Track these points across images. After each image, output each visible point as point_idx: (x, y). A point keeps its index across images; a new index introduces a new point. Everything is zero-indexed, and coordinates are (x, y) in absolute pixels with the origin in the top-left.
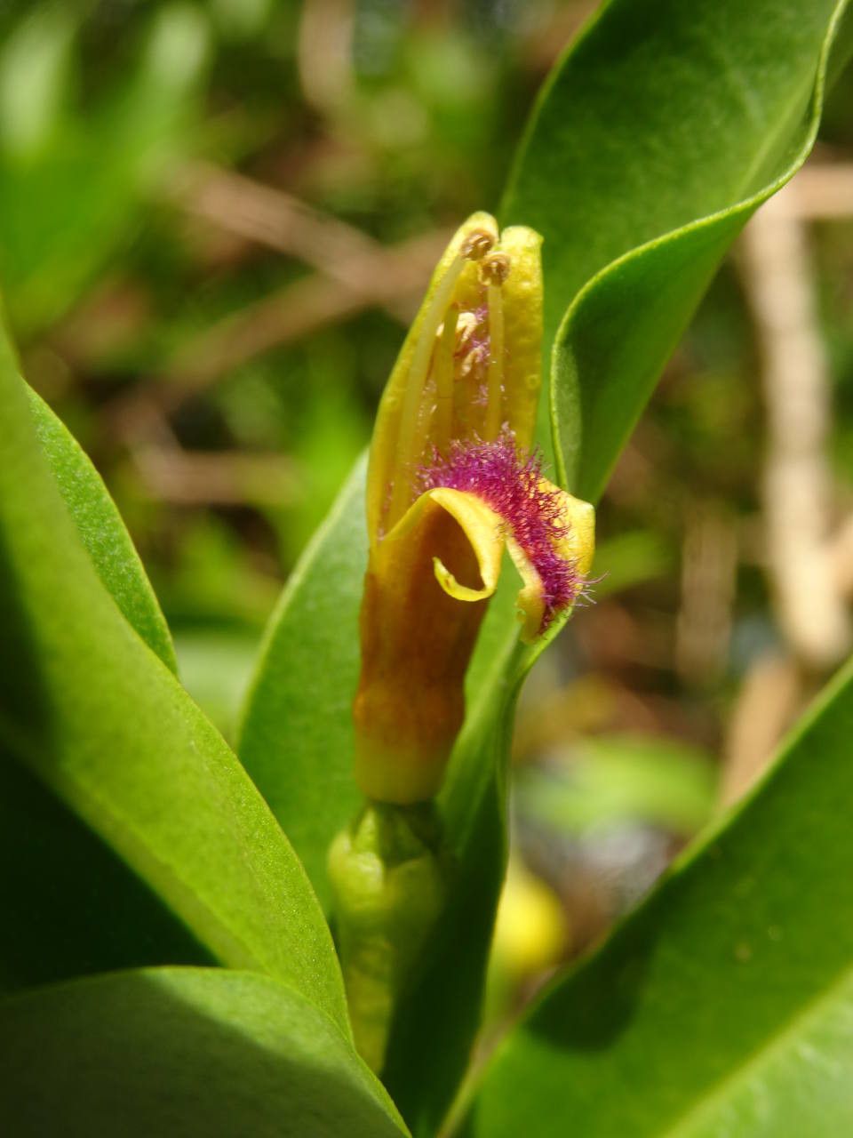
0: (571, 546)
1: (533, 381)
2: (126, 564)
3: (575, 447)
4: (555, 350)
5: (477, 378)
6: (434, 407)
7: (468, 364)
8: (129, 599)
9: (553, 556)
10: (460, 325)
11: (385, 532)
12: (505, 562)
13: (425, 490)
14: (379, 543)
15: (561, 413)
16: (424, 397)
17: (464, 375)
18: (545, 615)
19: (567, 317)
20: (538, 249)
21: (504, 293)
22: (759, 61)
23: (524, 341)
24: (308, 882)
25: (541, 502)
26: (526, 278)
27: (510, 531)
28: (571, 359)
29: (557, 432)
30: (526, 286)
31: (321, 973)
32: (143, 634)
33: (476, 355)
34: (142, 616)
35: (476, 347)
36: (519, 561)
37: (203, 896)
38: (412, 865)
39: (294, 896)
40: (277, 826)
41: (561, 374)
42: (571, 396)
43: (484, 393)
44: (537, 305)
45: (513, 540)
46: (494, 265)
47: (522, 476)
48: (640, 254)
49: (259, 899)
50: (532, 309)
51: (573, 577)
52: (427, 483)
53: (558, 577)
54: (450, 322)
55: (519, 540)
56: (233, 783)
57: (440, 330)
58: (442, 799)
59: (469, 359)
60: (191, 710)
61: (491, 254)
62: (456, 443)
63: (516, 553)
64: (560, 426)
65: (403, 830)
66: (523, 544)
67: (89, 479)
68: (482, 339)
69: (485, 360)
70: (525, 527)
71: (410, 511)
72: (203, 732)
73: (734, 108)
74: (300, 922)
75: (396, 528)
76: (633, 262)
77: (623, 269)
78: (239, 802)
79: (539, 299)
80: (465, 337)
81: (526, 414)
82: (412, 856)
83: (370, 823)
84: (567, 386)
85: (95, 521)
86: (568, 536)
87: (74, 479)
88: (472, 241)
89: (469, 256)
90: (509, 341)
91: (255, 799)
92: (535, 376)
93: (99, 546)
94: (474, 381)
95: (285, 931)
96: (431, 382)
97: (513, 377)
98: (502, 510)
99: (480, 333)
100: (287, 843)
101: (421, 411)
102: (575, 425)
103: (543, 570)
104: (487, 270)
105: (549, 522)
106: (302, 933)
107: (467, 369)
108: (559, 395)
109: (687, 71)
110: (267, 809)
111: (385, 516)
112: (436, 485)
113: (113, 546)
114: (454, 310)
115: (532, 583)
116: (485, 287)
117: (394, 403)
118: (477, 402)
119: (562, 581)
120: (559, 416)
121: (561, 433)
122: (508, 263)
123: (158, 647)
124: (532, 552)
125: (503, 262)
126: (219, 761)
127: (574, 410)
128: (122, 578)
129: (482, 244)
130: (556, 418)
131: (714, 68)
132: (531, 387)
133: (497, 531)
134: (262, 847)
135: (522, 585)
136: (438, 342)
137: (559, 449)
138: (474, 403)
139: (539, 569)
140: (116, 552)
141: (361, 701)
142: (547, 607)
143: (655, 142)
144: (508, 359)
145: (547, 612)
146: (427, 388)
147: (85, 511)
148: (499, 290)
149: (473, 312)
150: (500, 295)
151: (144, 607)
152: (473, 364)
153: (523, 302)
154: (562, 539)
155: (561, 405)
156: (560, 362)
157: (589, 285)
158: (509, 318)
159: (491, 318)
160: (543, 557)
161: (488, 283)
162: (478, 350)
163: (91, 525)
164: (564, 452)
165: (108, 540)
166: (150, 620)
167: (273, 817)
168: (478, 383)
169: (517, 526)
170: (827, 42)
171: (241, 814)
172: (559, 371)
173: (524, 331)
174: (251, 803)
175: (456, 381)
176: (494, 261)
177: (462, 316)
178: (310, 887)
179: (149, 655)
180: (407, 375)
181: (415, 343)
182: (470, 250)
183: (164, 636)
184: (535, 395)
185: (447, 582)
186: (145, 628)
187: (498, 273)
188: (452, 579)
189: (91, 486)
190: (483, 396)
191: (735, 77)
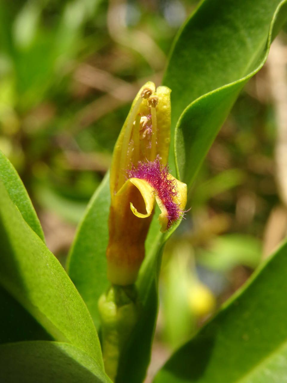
0: (178, 199)
1: (167, 140)
2: (26, 202)
3: (183, 163)
4: (176, 130)
5: (148, 139)
6: (133, 149)
7: (145, 134)
8: (26, 214)
9: (172, 202)
10: (141, 121)
11: (116, 192)
12: (155, 205)
13: (129, 178)
14: (114, 196)
15: (178, 151)
16: (129, 146)
17: (143, 138)
18: (168, 223)
19: (180, 118)
20: (170, 94)
21: (157, 110)
22: (251, 27)
23: (164, 126)
24: (88, 312)
25: (168, 183)
26: (165, 104)
27: (157, 193)
28: (182, 133)
29: (176, 159)
30: (165, 107)
31: (92, 343)
32: (31, 226)
33: (147, 131)
34: (31, 219)
35: (148, 128)
36: (160, 204)
37: (49, 317)
38: (126, 307)
39: (83, 317)
40: (78, 293)
41: (178, 138)
42: (182, 146)
43: (151, 144)
44: (169, 114)
45: (158, 196)
46: (153, 100)
47: (162, 174)
48: (206, 97)
49: (70, 318)
50: (167, 115)
51: (178, 210)
52: (130, 176)
53: (173, 210)
54: (138, 120)
55: (160, 197)
56: (63, 278)
57: (134, 123)
58: (138, 284)
59: (145, 132)
60: (48, 253)
61: (151, 97)
62: (140, 162)
63: (159, 202)
64: (177, 156)
65: (123, 294)
66: (161, 198)
67: (13, 173)
68: (149, 126)
69: (151, 133)
70: (162, 192)
71: (124, 186)
72: (52, 260)
73: (243, 44)
74: (85, 326)
75: (120, 191)
76: (203, 99)
77: (200, 102)
78: (65, 285)
79: (169, 111)
80: (144, 125)
81: (165, 152)
82: (126, 303)
83: (112, 292)
84: (180, 142)
85: (15, 187)
86: (178, 195)
87: (7, 172)
88: (144, 92)
89: (143, 97)
90: (159, 126)
91: (70, 284)
92: (169, 139)
93: (16, 196)
94: (147, 140)
95: (79, 329)
96: (132, 140)
97: (160, 139)
98: (155, 186)
99: (149, 123)
100: (81, 299)
101: (128, 151)
102: (183, 156)
103: (168, 207)
104: (150, 102)
105: (170, 190)
106: (86, 330)
107: (144, 136)
108: (177, 145)
109: (226, 31)
110: (74, 287)
111: (117, 186)
112: (133, 177)
113: (21, 195)
114: (139, 116)
115: (164, 212)
116: (150, 107)
117: (119, 148)
118: (148, 147)
119: (174, 211)
120: (177, 153)
121: (178, 159)
122: (158, 99)
123: (37, 230)
124: (164, 201)
125: (156, 99)
126: (58, 270)
127: (183, 151)
128: (24, 206)
129: (148, 93)
130: (176, 154)
131: (236, 30)
132: (167, 142)
133: (152, 194)
134: (72, 300)
135: (161, 212)
136: (134, 127)
137: (177, 165)
138: (147, 148)
139: (166, 207)
140: (22, 197)
141: (109, 250)
142: (169, 220)
143: (215, 55)
144: (159, 132)
145: (169, 222)
146: (131, 143)
147: (11, 184)
148: (155, 109)
149: (147, 116)
150: (155, 111)
151: (32, 216)
152: (147, 134)
153: (164, 113)
154: (175, 196)
155: (178, 149)
156: (178, 134)
157: (188, 107)
158: (159, 118)
159: (152, 118)
160: (168, 203)
161: (151, 106)
162: (148, 129)
163: (14, 188)
164: (179, 165)
165: (19, 194)
166: (34, 221)
167: (77, 290)
168: (149, 141)
169: (159, 191)
170: (273, 22)
171: (65, 289)
172: (177, 137)
173: (164, 123)
174: (69, 285)
175: (140, 140)
176: (152, 99)
177: (142, 118)
178: (89, 314)
179: (34, 234)
180: (123, 138)
181: (126, 127)
182: (144, 95)
183: (39, 226)
184: (169, 145)
185: (134, 211)
186: (32, 224)
187: (154, 103)
188: (136, 210)
189: (13, 175)
190: (150, 145)
191: (243, 33)
